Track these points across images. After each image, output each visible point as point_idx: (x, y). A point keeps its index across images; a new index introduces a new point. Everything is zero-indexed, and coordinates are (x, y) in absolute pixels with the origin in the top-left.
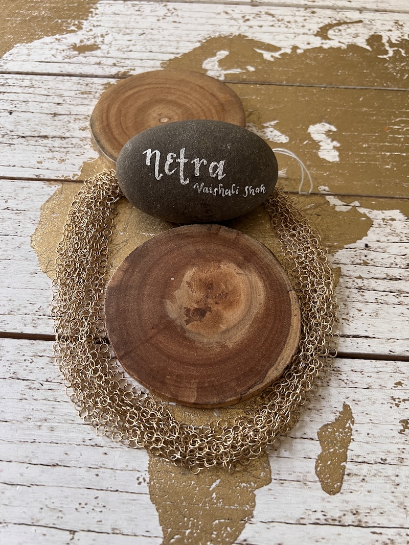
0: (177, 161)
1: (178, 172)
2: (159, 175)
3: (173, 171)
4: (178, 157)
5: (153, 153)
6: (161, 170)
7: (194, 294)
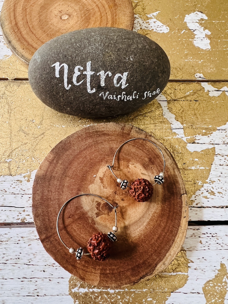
0: (84, 73)
1: (85, 84)
2: (68, 86)
3: (81, 83)
4: (85, 69)
5: (61, 66)
6: (70, 81)
7: (105, 189)
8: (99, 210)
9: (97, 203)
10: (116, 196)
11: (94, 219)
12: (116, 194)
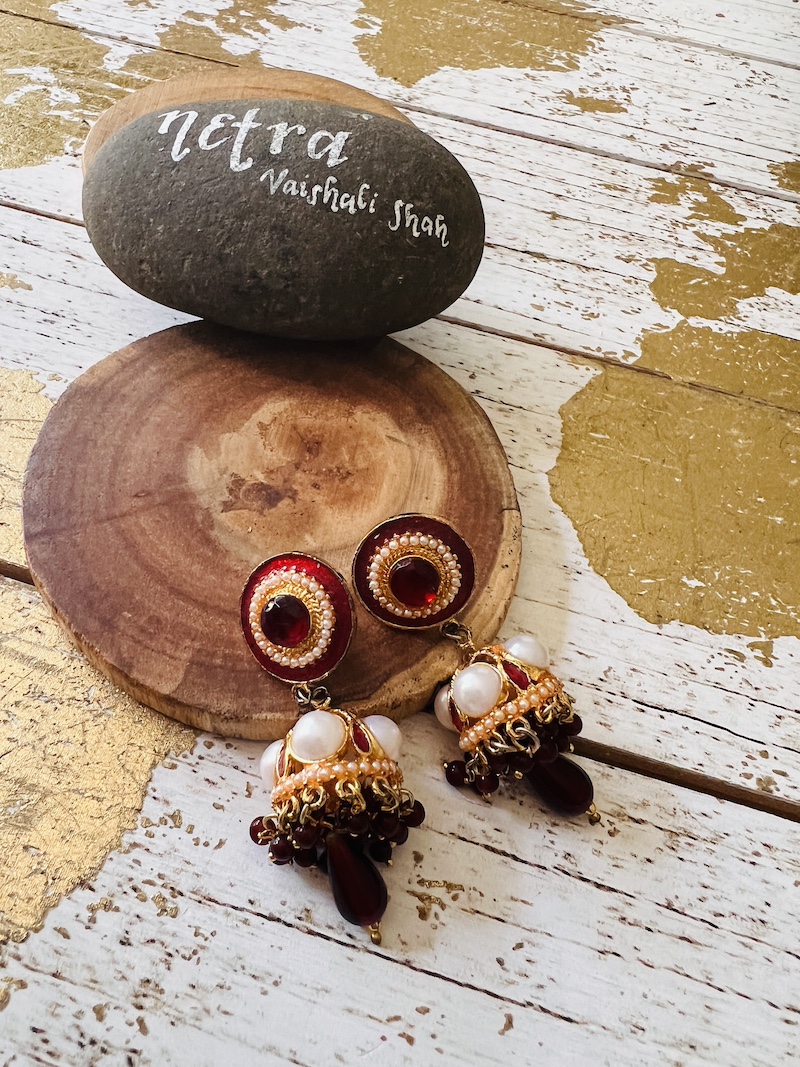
7: (269, 453)
8: (237, 497)
9: (233, 479)
10: (298, 475)
11: (214, 515)
12: (297, 468)
